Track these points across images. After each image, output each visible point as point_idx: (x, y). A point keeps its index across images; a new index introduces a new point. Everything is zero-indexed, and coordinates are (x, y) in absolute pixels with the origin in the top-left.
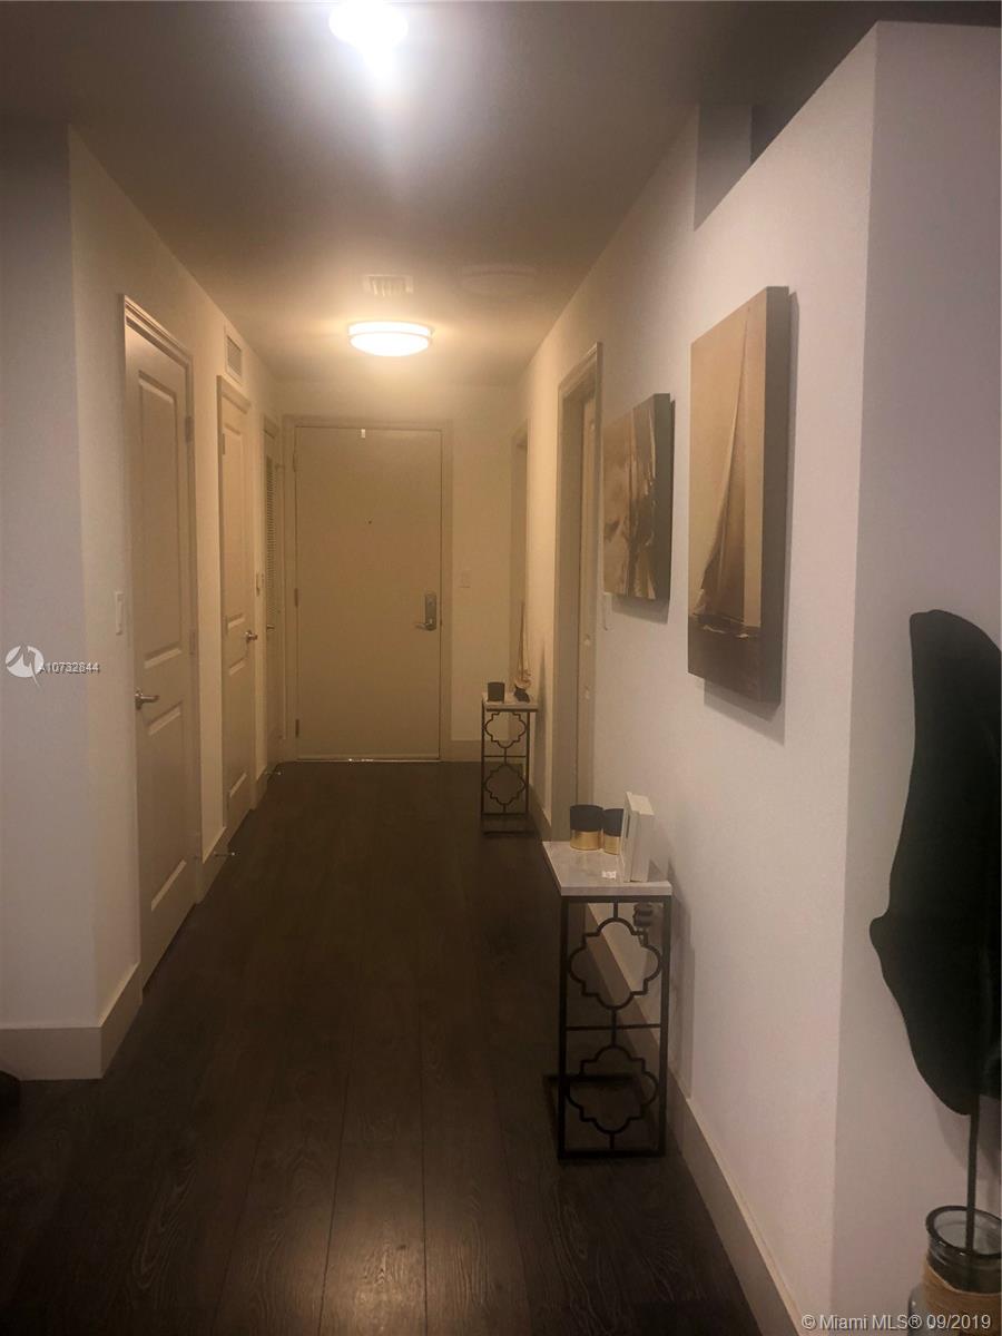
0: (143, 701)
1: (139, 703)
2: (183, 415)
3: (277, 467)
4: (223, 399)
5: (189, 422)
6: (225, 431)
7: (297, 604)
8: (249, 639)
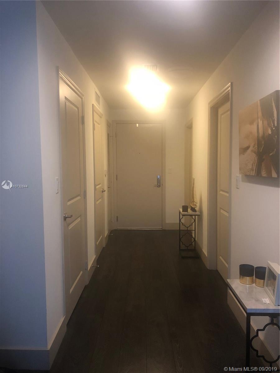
0: (67, 217)
1: (65, 218)
2: (81, 115)
3: (111, 136)
4: (94, 112)
5: (83, 118)
6: (95, 123)
7: (117, 180)
8: (103, 191)
